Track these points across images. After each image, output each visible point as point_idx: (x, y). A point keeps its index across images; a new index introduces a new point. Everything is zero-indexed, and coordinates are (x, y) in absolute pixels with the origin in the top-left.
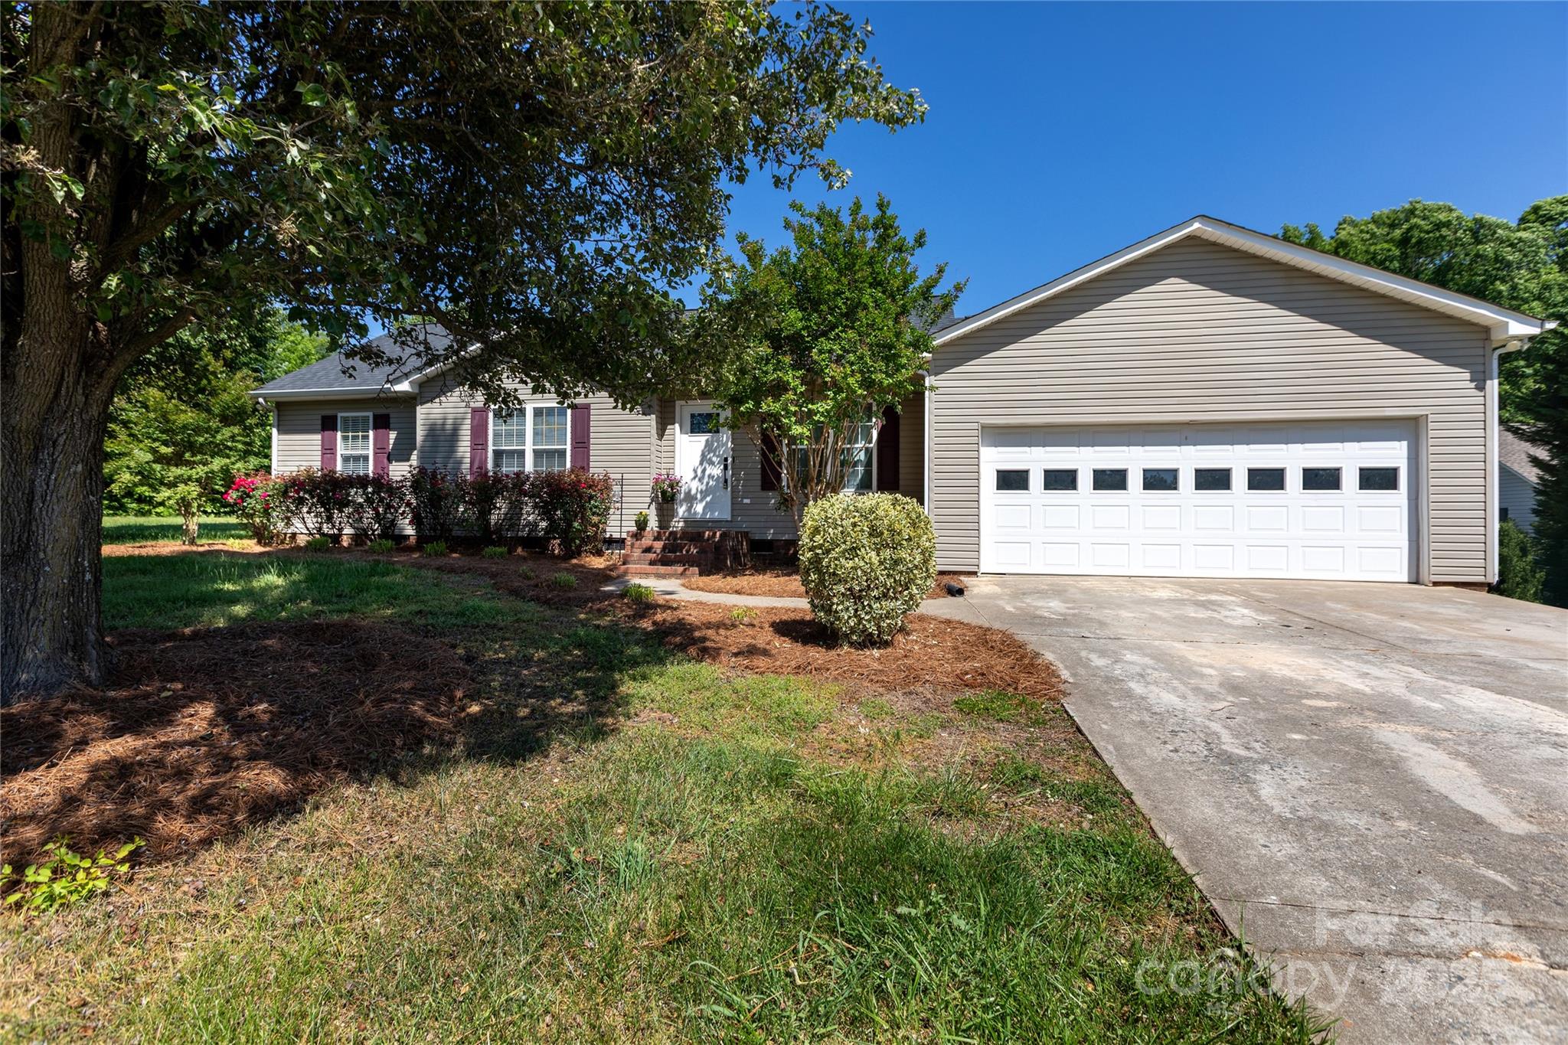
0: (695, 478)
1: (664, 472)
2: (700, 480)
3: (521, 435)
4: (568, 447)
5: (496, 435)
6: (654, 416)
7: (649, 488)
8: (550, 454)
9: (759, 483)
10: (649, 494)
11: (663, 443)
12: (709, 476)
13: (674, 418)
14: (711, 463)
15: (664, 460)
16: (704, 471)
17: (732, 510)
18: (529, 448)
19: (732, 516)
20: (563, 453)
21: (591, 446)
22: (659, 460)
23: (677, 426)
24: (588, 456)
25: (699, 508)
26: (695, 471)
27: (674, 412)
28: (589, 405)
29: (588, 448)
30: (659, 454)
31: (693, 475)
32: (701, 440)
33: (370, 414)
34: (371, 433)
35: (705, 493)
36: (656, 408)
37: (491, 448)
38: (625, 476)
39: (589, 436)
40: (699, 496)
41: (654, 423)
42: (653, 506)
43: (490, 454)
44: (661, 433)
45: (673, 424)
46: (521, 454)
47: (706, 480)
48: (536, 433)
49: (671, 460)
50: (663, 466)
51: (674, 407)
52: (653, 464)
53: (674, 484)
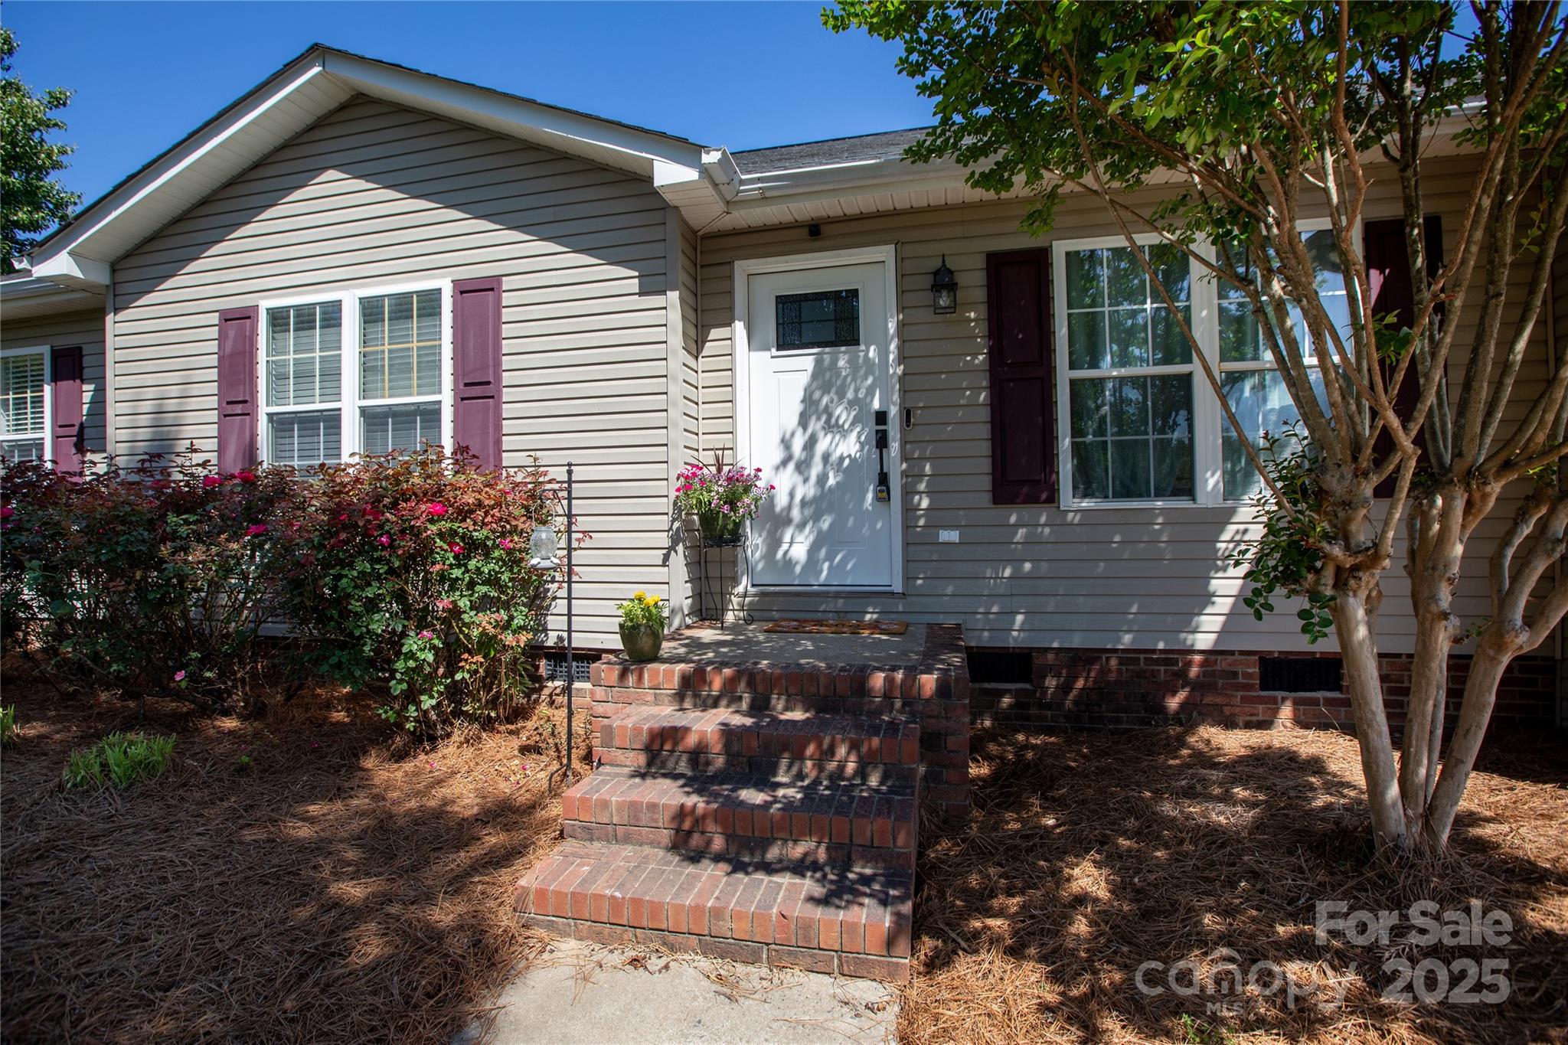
0: (784, 463)
1: (708, 458)
2: (802, 467)
3: (332, 373)
4: (446, 398)
5: (278, 377)
6: (674, 296)
7: (665, 505)
8: (404, 417)
9: (986, 483)
10: (663, 522)
11: (703, 363)
12: (826, 457)
13: (731, 309)
14: (832, 427)
15: (704, 426)
16: (810, 444)
17: (907, 561)
18: (350, 404)
19: (908, 579)
20: (431, 415)
21: (507, 394)
22: (691, 424)
23: (739, 327)
24: (499, 419)
25: (798, 547)
26: (786, 443)
27: (731, 293)
28: (498, 278)
29: (495, 397)
30: (692, 409)
31: (778, 455)
32: (803, 363)
33: (45, 350)
34: (47, 390)
35: (816, 507)
36: (682, 277)
37: (264, 409)
38: (579, 473)
39: (498, 364)
40: (796, 513)
41: (675, 316)
42: (678, 560)
43: (263, 427)
44: (696, 343)
45: (729, 324)
46: (333, 421)
47: (816, 469)
48: (368, 368)
49: (724, 425)
50: (704, 441)
51: (731, 277)
52: (677, 436)
53: (739, 485)
